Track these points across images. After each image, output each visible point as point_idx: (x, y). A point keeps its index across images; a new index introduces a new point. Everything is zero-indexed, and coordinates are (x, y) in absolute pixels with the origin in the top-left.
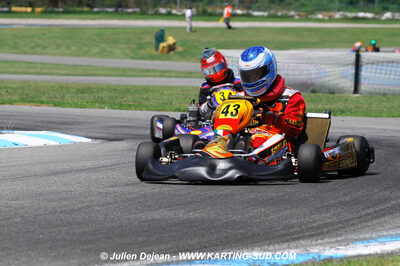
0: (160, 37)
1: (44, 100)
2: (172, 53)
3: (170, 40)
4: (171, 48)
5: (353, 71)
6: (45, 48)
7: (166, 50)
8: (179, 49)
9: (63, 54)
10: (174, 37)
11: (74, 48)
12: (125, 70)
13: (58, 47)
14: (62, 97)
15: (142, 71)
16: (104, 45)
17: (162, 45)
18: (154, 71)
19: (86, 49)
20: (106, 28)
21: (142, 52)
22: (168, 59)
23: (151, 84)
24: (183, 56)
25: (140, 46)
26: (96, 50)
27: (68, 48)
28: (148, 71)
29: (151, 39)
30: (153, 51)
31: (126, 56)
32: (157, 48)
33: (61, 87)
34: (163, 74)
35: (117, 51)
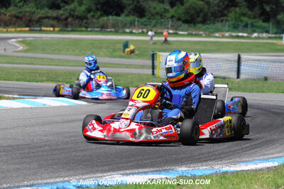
0: (126, 45)
1: (60, 80)
2: (132, 54)
3: (132, 47)
4: (132, 52)
5: (237, 66)
6: (60, 51)
7: (129, 53)
8: (137, 52)
9: (70, 54)
10: (134, 45)
11: (77, 51)
12: (106, 64)
13: (68, 50)
14: (71, 79)
15: (116, 64)
16: (94, 50)
17: (127, 50)
18: (122, 64)
19: (83, 51)
20: (95, 40)
21: (116, 54)
22: (130, 58)
23: (120, 72)
24: (139, 56)
25: (114, 51)
27: (73, 51)
28: (119, 64)
29: (121, 46)
30: (122, 54)
31: (107, 56)
32: (124, 51)
33: (70, 73)
34: (128, 66)
35: (101, 53)
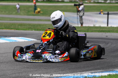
2: (39, 14)
3: (39, 9)
4: (39, 12)
7: (37, 13)
8: (41, 12)
11: (7, 12)
19: (11, 12)
21: (30, 13)
25: (29, 12)
26: (14, 13)
29: (33, 9)
30: (33, 13)
31: (25, 15)
35: (21, 13)
